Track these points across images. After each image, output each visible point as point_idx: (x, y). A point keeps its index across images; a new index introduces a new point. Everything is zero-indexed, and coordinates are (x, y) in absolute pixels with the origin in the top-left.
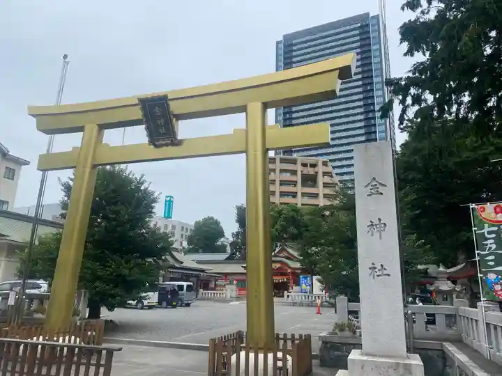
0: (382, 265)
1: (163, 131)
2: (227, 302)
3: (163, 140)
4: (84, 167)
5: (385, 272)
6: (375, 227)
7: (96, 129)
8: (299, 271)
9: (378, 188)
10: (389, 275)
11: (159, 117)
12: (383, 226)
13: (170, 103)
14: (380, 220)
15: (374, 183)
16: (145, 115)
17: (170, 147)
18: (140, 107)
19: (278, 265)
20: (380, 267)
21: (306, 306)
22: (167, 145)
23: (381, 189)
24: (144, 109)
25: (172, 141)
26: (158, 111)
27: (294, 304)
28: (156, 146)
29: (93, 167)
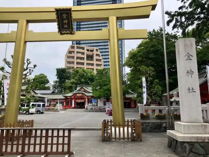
0: (192, 88)
1: (66, 26)
2: (59, 111)
3: (66, 31)
4: (20, 42)
5: (194, 91)
6: (189, 73)
7: (25, 22)
8: (90, 97)
9: (190, 57)
10: (195, 92)
11: (65, 19)
12: (192, 72)
13: (72, 12)
14: (191, 70)
15: (188, 55)
16: (58, 17)
17: (69, 35)
18: (55, 13)
19: (81, 95)
20: (192, 89)
22: (67, 34)
23: (191, 58)
24: (57, 14)
25: (71, 32)
26: (65, 16)
27: (90, 111)
28: (62, 34)
29: (26, 42)
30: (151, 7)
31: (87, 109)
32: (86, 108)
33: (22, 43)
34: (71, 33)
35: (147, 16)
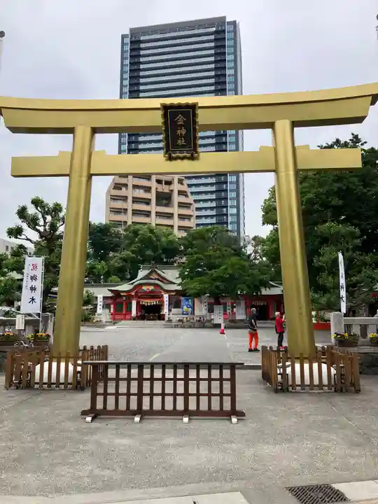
1: (181, 142)
3: (181, 152)
4: (81, 176)
7: (89, 131)
8: (174, 294)
11: (181, 126)
13: (199, 112)
16: (165, 123)
17: (186, 162)
18: (161, 111)
19: (151, 288)
21: (188, 328)
22: (182, 159)
24: (165, 116)
25: (192, 155)
26: (180, 120)
27: (176, 326)
28: (170, 159)
29: (90, 176)
30: (371, 98)
31: (170, 321)
32: (166, 319)
33: (84, 179)
34: (192, 158)
35: (360, 120)
